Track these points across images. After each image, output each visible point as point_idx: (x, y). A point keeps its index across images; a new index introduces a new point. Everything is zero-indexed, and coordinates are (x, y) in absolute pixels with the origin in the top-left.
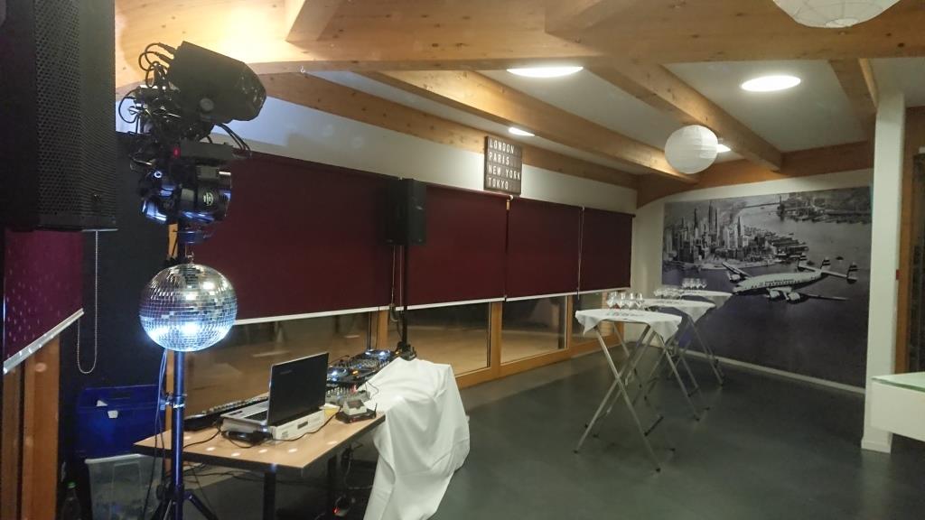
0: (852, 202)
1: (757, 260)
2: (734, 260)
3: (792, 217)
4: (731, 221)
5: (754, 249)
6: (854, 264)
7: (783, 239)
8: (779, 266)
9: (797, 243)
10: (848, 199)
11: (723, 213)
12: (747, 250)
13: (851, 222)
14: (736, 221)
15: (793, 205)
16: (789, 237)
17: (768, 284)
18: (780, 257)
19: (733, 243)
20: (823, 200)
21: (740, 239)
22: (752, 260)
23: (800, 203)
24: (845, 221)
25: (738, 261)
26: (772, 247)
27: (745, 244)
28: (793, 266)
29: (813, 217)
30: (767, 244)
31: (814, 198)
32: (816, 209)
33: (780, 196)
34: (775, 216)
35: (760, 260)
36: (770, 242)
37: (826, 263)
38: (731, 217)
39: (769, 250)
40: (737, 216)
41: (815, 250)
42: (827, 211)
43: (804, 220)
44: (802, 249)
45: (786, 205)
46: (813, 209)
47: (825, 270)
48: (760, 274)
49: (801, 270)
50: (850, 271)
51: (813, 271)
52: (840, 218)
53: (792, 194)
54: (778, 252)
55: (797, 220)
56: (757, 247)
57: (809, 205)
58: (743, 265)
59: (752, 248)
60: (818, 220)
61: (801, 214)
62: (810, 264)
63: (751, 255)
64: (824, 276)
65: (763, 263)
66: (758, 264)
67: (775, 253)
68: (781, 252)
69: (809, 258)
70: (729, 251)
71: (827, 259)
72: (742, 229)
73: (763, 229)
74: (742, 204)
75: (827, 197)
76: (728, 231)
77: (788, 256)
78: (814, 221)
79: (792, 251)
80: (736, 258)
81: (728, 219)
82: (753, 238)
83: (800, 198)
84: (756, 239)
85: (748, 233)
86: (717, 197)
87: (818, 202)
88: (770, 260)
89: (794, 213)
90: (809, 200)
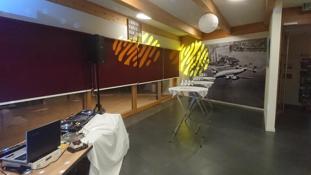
0: (255, 44)
1: (222, 66)
2: (214, 66)
3: (234, 50)
4: (213, 52)
5: (221, 62)
6: (256, 66)
7: (231, 58)
8: (230, 67)
9: (236, 59)
10: (254, 43)
11: (211, 50)
12: (219, 62)
13: (255, 51)
14: (215, 52)
15: (235, 46)
16: (233, 57)
17: (226, 74)
18: (230, 64)
19: (214, 60)
20: (245, 44)
21: (216, 58)
22: (220, 65)
23: (237, 45)
24: (253, 51)
25: (216, 66)
26: (227, 61)
27: (218, 60)
28: (234, 67)
29: (242, 50)
30: (225, 60)
31: (242, 43)
32: (243, 47)
33: (230, 43)
34: (228, 50)
35: (223, 65)
36: (226, 59)
37: (246, 66)
38: (213, 51)
39: (226, 62)
40: (215, 50)
41: (242, 61)
42: (246, 47)
43: (238, 51)
44: (238, 61)
45: (232, 46)
46: (242, 47)
47: (245, 68)
48: (223, 70)
49: (237, 68)
50: (254, 68)
51: (241, 69)
52: (251, 50)
53: (234, 42)
54: (229, 63)
55: (236, 51)
56: (222, 61)
57: (240, 45)
58: (217, 67)
59: (220, 61)
60: (243, 51)
61: (237, 49)
62: (240, 66)
63: (220, 64)
64: (245, 70)
65: (224, 67)
66: (222, 67)
67: (228, 63)
68: (230, 63)
69: (240, 64)
70: (213, 63)
71: (246, 64)
72: (217, 55)
73: (224, 55)
74: (217, 46)
75: (247, 42)
76: (212, 56)
77: (233, 64)
78: (242, 51)
79: (234, 62)
80: (215, 65)
81: (212, 51)
82: (221, 58)
83: (237, 43)
84: (222, 58)
85: (219, 56)
86: (208, 44)
87: (243, 45)
88: (227, 66)
89: (235, 49)
90: (240, 44)
